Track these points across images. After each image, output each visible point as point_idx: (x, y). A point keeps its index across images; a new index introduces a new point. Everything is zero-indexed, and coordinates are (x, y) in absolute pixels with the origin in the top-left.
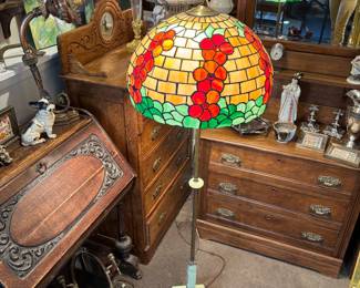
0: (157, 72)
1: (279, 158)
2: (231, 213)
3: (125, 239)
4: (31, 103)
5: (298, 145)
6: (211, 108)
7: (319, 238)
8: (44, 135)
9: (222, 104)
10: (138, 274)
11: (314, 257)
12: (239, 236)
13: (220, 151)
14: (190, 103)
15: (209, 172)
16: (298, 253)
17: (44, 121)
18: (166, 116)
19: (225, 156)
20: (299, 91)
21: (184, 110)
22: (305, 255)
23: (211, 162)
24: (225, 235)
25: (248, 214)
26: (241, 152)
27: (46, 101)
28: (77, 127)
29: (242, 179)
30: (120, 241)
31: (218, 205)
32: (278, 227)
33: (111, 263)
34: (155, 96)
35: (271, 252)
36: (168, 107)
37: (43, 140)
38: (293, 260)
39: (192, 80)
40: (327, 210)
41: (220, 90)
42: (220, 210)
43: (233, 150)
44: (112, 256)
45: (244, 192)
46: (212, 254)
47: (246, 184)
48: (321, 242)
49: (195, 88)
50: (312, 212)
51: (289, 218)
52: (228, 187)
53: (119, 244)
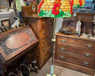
0: (44, 4)
1: (76, 39)
2: (63, 57)
3: (35, 61)
4: (14, 18)
5: (81, 36)
6: (57, 11)
7: (88, 63)
8: (16, 27)
9: (60, 11)
10: (38, 72)
11: (87, 69)
12: (65, 64)
13: (60, 39)
14: (52, 10)
15: (58, 45)
16: (82, 68)
17: (17, 23)
18: (46, 14)
19: (62, 40)
20: (81, 23)
21: (51, 12)
22: (84, 69)
23: (58, 42)
24: (62, 64)
25: (68, 57)
26: (66, 39)
27: (18, 18)
28: (25, 27)
29: (66, 46)
30: (33, 61)
31: (60, 55)
32: (76, 60)
33: (31, 67)
34: (44, 9)
35: (75, 68)
36: (47, 12)
37: (16, 28)
38: (81, 71)
39: (53, 5)
40: (89, 54)
41: (59, 7)
42: (60, 56)
43: (64, 38)
44: (31, 65)
45: (67, 50)
46: (58, 69)
47: (68, 48)
48: (88, 64)
49: (53, 6)
50: (85, 55)
51: (79, 57)
52: (63, 49)
53: (33, 62)
